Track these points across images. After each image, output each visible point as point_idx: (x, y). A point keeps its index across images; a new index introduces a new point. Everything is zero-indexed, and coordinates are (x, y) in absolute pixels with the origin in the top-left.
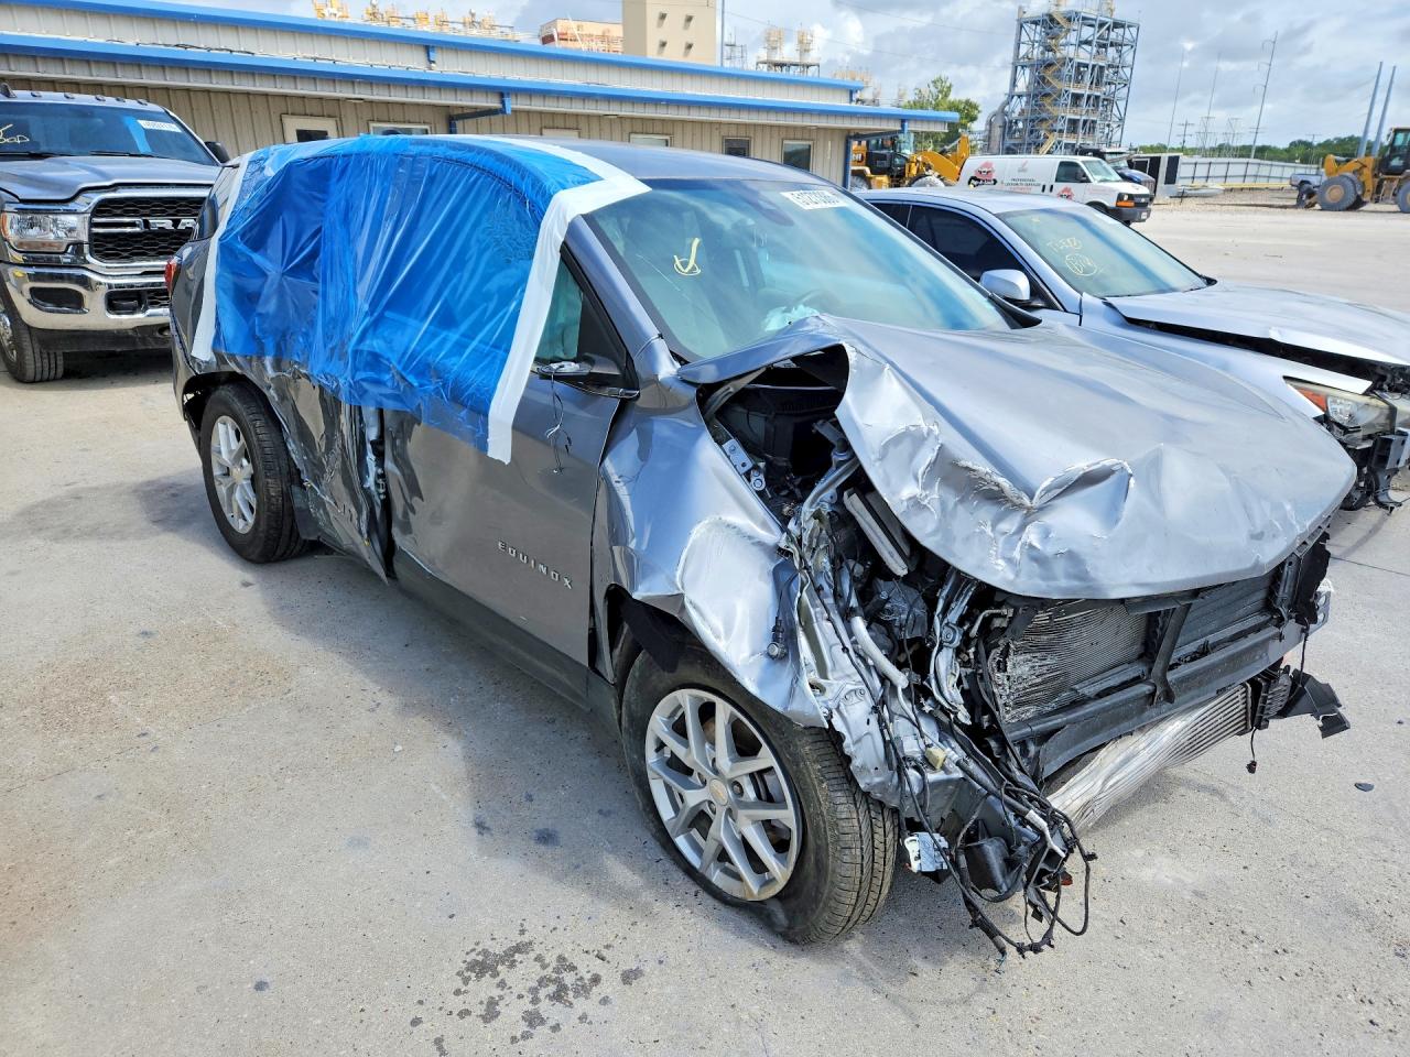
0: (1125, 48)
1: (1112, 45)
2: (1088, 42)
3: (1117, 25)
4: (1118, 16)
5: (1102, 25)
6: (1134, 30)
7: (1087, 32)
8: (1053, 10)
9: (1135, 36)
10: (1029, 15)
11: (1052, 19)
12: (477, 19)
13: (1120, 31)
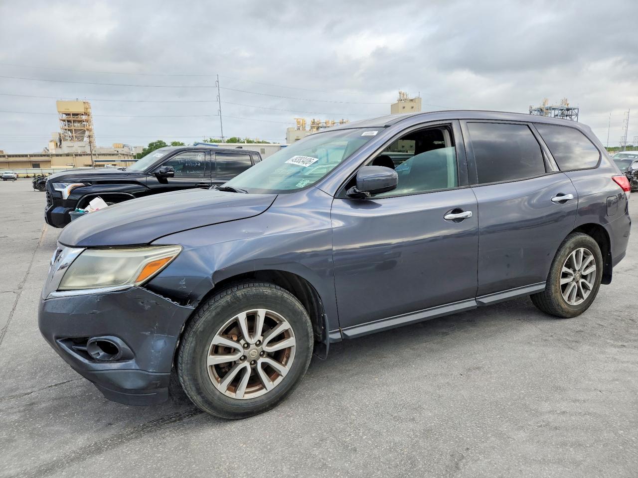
0: (573, 117)
1: (567, 116)
2: (557, 116)
3: (568, 110)
4: (570, 107)
5: (562, 110)
6: (576, 111)
7: (557, 112)
8: (542, 106)
9: (577, 112)
10: (533, 108)
11: (541, 110)
12: (344, 121)
13: (571, 111)
